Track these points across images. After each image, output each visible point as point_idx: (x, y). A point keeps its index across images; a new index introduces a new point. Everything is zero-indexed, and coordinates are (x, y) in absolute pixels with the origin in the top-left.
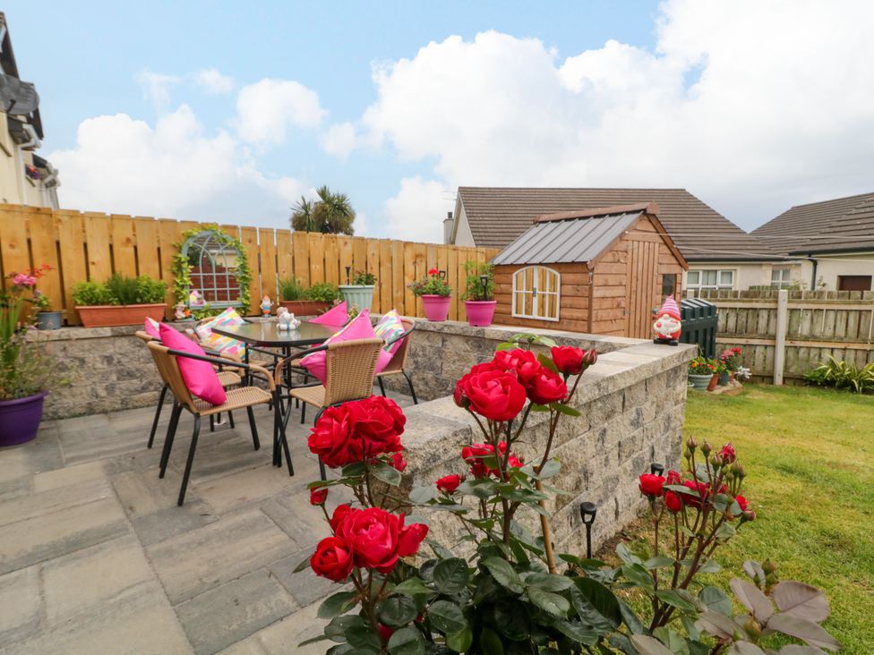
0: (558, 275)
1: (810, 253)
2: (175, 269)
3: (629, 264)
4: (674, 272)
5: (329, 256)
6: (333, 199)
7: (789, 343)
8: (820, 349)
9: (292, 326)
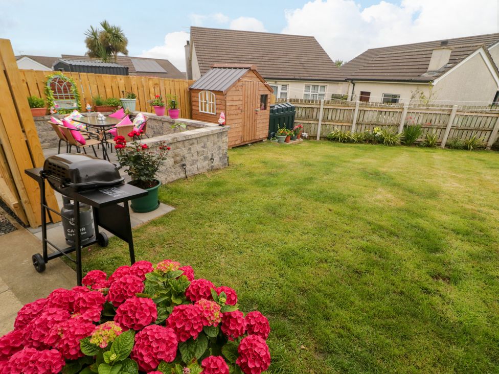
0: (215, 95)
1: (352, 80)
2: (46, 92)
3: (244, 91)
4: (266, 94)
5: (113, 85)
6: (112, 29)
7: (323, 123)
8: (334, 125)
9: (103, 119)
